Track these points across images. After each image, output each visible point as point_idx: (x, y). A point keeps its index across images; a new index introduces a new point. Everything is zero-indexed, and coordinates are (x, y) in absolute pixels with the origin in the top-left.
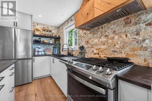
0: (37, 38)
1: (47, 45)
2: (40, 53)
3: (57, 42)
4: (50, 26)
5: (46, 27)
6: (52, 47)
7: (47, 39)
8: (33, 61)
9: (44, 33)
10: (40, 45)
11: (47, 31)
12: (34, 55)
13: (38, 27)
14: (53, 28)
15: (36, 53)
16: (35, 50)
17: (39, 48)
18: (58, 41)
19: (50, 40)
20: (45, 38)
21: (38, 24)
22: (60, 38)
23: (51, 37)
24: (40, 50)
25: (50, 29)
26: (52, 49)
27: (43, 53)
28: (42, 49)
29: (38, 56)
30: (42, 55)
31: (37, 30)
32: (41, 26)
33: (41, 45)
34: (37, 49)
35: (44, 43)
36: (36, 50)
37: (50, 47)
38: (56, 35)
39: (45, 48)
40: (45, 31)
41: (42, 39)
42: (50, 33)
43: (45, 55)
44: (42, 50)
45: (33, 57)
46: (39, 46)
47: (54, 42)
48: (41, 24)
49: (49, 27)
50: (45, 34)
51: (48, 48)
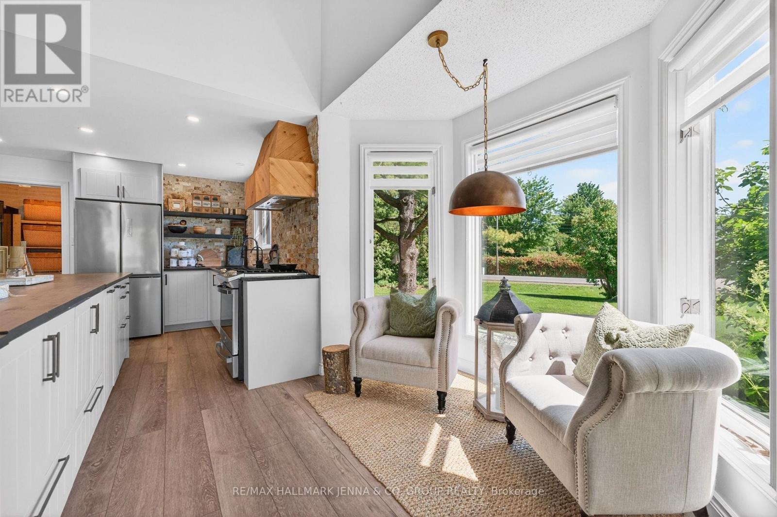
0: (176, 221)
1: (207, 240)
2: (184, 264)
3: (238, 230)
4: (216, 181)
5: (202, 186)
6: (222, 244)
7: (207, 221)
8: (164, 282)
9: (197, 204)
10: (183, 240)
11: (206, 199)
12: (168, 268)
13: (179, 188)
14: (224, 186)
15: (174, 264)
16: (170, 254)
17: (181, 249)
18: (240, 225)
19: (216, 224)
20: (199, 220)
21: (177, 180)
22: (247, 217)
23: (218, 217)
24: (184, 254)
25: (217, 190)
26: (223, 250)
27: (193, 263)
28: (189, 250)
29: (179, 269)
30: (189, 269)
31: (174, 197)
32: (186, 184)
33: (188, 239)
34: (174, 252)
35: (197, 235)
36: (173, 255)
37: (216, 244)
38: (234, 211)
39: (201, 248)
40: (197, 198)
41: (191, 223)
42: (216, 205)
43: (199, 268)
44: (190, 255)
45: (164, 273)
46: (182, 244)
47: (228, 229)
48: (188, 179)
49: (212, 186)
50: (198, 209)
51: (209, 247)
